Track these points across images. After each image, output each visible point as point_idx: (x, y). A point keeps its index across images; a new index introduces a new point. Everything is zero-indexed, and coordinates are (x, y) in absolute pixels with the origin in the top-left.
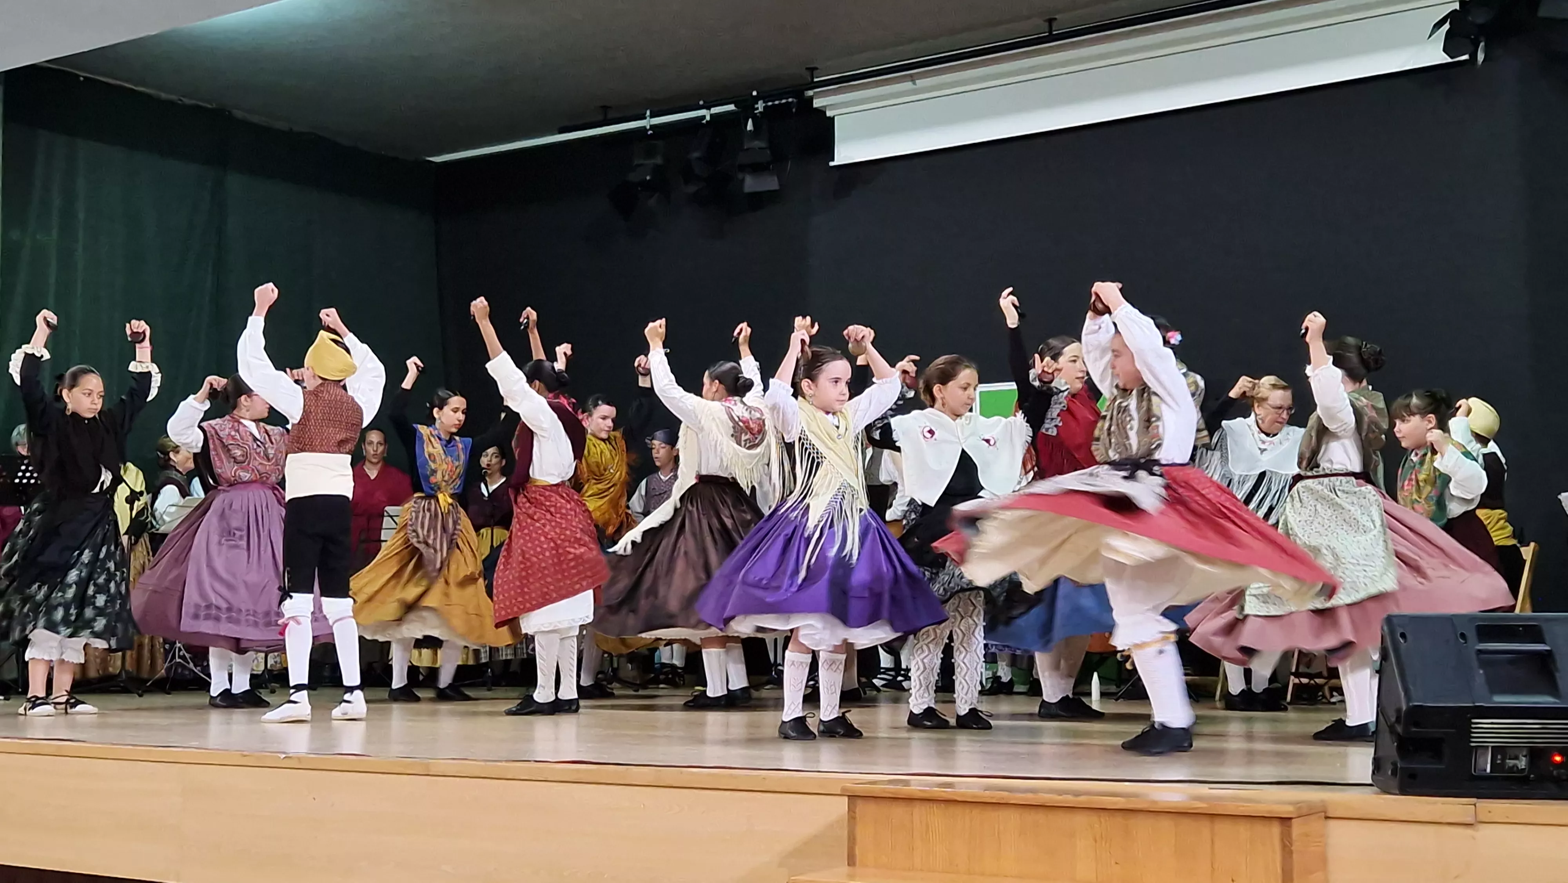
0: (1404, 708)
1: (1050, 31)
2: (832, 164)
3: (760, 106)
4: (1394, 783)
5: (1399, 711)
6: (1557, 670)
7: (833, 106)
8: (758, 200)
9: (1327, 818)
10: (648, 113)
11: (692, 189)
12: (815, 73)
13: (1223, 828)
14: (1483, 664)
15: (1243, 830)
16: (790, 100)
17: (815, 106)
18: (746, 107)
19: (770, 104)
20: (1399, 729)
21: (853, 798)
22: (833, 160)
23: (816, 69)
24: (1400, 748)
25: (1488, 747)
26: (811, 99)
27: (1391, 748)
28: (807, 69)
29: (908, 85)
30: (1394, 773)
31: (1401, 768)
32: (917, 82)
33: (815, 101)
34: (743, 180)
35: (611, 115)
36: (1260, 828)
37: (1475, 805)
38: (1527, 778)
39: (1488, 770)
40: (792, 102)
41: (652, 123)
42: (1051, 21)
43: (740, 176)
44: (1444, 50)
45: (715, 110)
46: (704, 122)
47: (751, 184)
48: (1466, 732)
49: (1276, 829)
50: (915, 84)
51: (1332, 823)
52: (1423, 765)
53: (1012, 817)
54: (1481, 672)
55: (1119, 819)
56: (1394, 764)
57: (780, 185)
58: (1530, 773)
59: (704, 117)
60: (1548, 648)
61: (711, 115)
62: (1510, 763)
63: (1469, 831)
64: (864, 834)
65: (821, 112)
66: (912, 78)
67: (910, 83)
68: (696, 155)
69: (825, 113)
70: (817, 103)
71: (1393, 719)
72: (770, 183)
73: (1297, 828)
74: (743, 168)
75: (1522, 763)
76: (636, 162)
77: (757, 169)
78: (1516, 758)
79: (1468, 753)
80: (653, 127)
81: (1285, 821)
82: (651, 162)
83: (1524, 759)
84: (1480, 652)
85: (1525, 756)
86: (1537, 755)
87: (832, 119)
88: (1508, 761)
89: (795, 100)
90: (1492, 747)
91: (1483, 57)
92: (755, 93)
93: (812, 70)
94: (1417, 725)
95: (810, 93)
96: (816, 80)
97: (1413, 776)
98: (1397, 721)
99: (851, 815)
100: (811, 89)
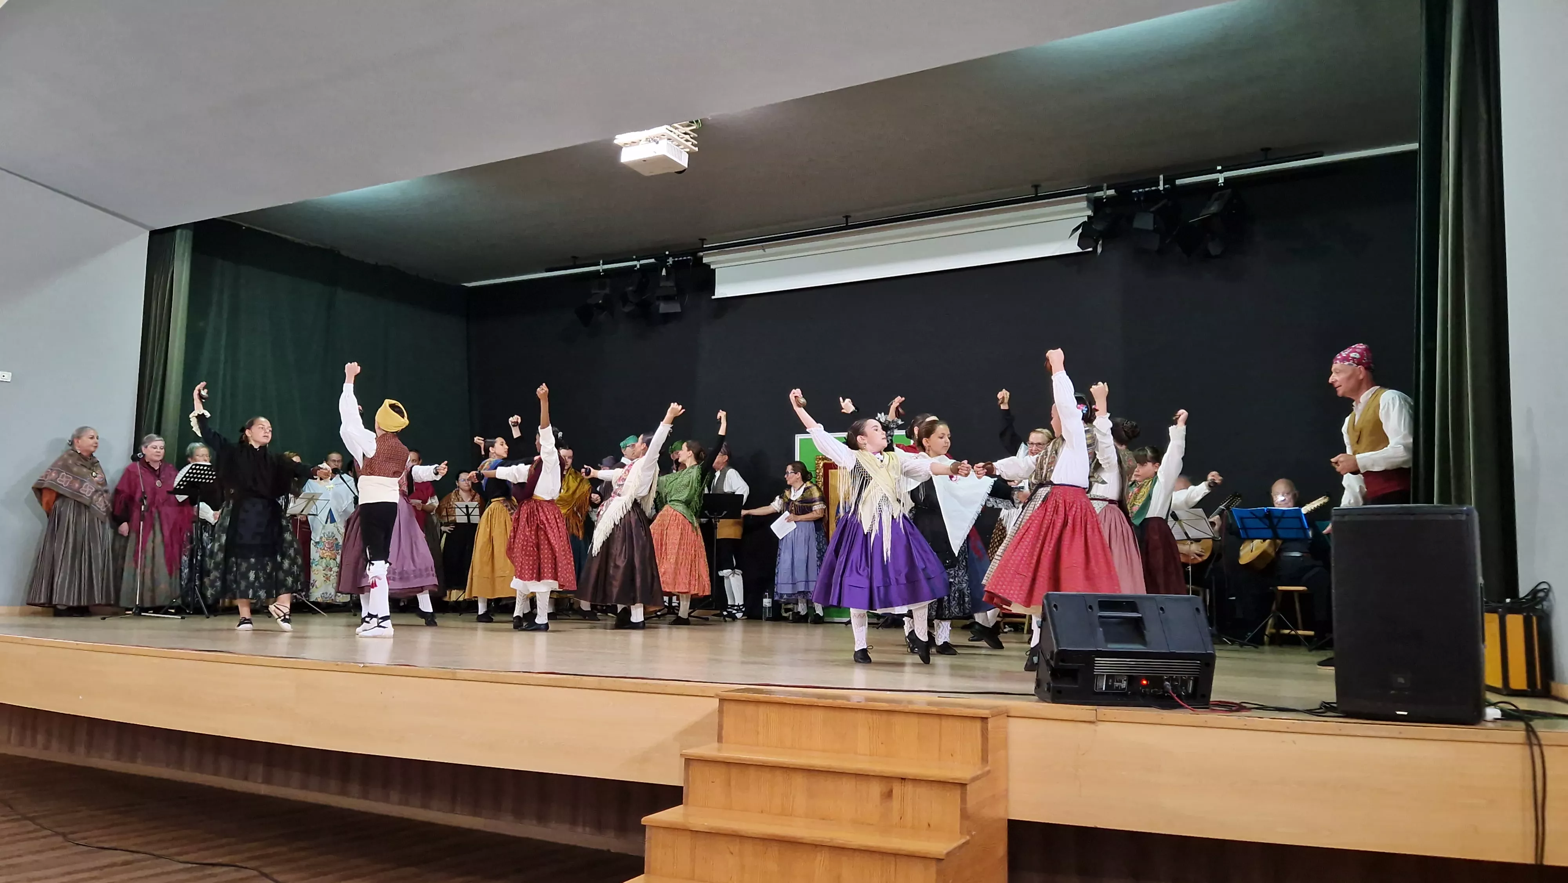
0: (1056, 650)
1: (847, 223)
2: (713, 297)
3: (670, 260)
4: (1049, 695)
5: (1052, 652)
6: (1145, 629)
7: (714, 262)
8: (668, 317)
9: (1008, 716)
10: (601, 262)
11: (627, 309)
12: (705, 242)
13: (947, 724)
14: (1102, 624)
15: (958, 724)
16: (689, 258)
17: (704, 262)
18: (662, 260)
19: (676, 259)
20: (1052, 663)
21: (722, 700)
22: (714, 295)
23: (705, 239)
24: (1052, 675)
25: (1104, 675)
26: (701, 258)
27: (1047, 675)
28: (700, 239)
29: (761, 252)
30: (1049, 689)
31: (1054, 687)
32: (766, 250)
33: (704, 259)
34: (659, 306)
35: (578, 263)
36: (968, 723)
37: (1096, 710)
38: (1126, 693)
39: (1104, 689)
40: (690, 259)
41: (603, 268)
42: (847, 217)
43: (657, 303)
44: (1078, 245)
45: (642, 262)
46: (636, 269)
47: (664, 308)
48: (1091, 665)
49: (978, 725)
50: (765, 251)
51: (1010, 719)
52: (1064, 685)
53: (819, 714)
54: (1101, 629)
55: (885, 717)
56: (1048, 684)
57: (682, 310)
58: (1128, 691)
59: (636, 266)
60: (1140, 615)
61: (640, 265)
62: (1117, 684)
63: (1092, 726)
64: (728, 722)
65: (708, 266)
66: (763, 248)
67: (761, 251)
68: (631, 288)
69: (710, 266)
70: (705, 260)
71: (1048, 657)
72: (675, 308)
73: (991, 724)
74: (658, 298)
75: (1124, 685)
76: (593, 292)
77: (668, 298)
78: (1121, 682)
79: (1092, 678)
80: (604, 270)
81: (984, 719)
82: (603, 292)
83: (1125, 682)
84: (1100, 617)
85: (1126, 680)
86: (1131, 680)
87: (714, 270)
88: (1115, 683)
89: (692, 258)
90: (1107, 675)
91: (1101, 250)
92: (667, 253)
93: (703, 240)
94: (1063, 661)
95: (701, 254)
96: (704, 246)
97: (1060, 692)
98: (1052, 658)
99: (721, 711)
100: (702, 252)
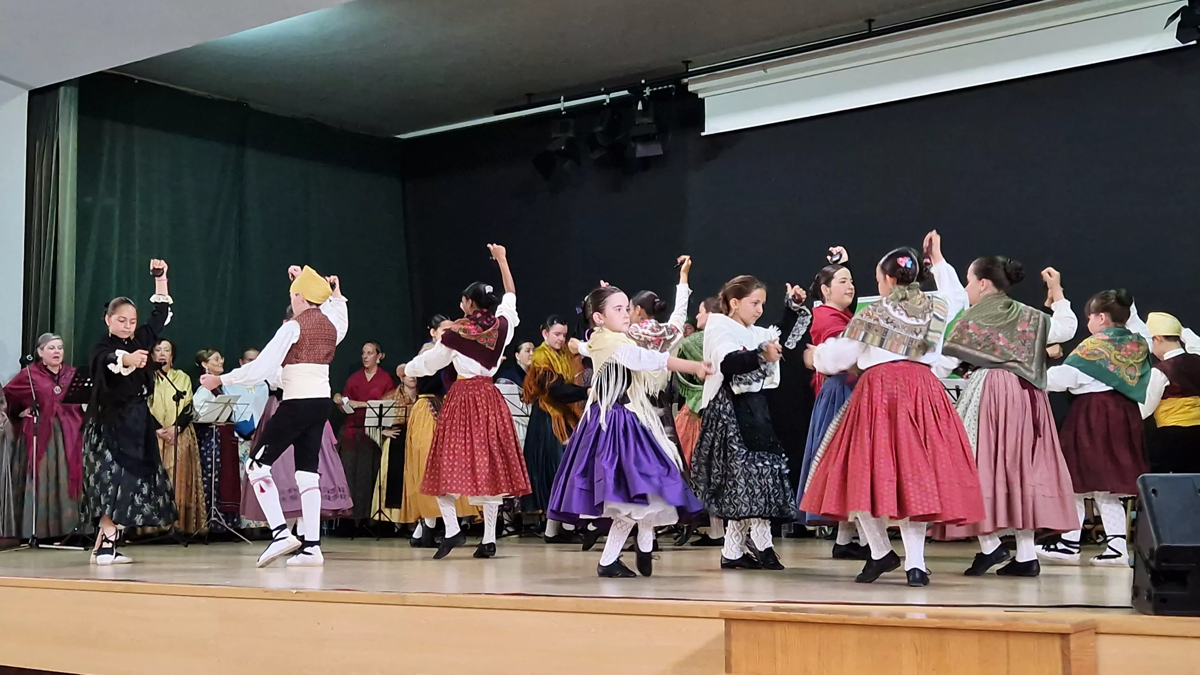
0: (1156, 548)
1: (870, 29)
2: (703, 134)
3: (648, 91)
4: (1150, 605)
5: (1152, 550)
7: (703, 90)
8: (647, 162)
9: (1096, 633)
10: (562, 98)
11: (596, 155)
12: (690, 65)
13: (1015, 642)
15: (1031, 643)
16: (670, 86)
17: (690, 90)
18: (637, 91)
19: (655, 89)
20: (1152, 564)
21: (729, 620)
22: (704, 131)
23: (690, 62)
24: (1153, 579)
26: (687, 85)
27: (1146, 578)
28: (683, 62)
29: (760, 73)
30: (1149, 598)
31: (1155, 595)
32: (768, 70)
33: (689, 86)
34: (635, 148)
35: (534, 101)
36: (1045, 642)
40: (672, 87)
41: (565, 106)
42: (870, 21)
43: (633, 145)
44: (1177, 37)
45: (613, 95)
46: (605, 104)
47: (641, 151)
49: (1057, 643)
50: (766, 72)
51: (1101, 637)
52: (1172, 592)
53: (852, 634)
55: (935, 635)
56: (1149, 591)
57: (664, 151)
59: (605, 101)
61: (610, 99)
64: (737, 648)
65: (694, 95)
66: (764, 68)
67: (762, 71)
69: (697, 95)
70: (691, 88)
71: (1147, 557)
72: (655, 150)
73: (1074, 642)
74: (635, 139)
76: (553, 136)
77: (647, 139)
80: (566, 109)
81: (1064, 636)
82: (565, 135)
87: (703, 100)
89: (674, 86)
92: (643, 81)
93: (687, 63)
94: (1166, 561)
95: (686, 80)
96: (690, 70)
97: (1164, 600)
98: (1151, 557)
99: (728, 634)
100: (687, 77)
